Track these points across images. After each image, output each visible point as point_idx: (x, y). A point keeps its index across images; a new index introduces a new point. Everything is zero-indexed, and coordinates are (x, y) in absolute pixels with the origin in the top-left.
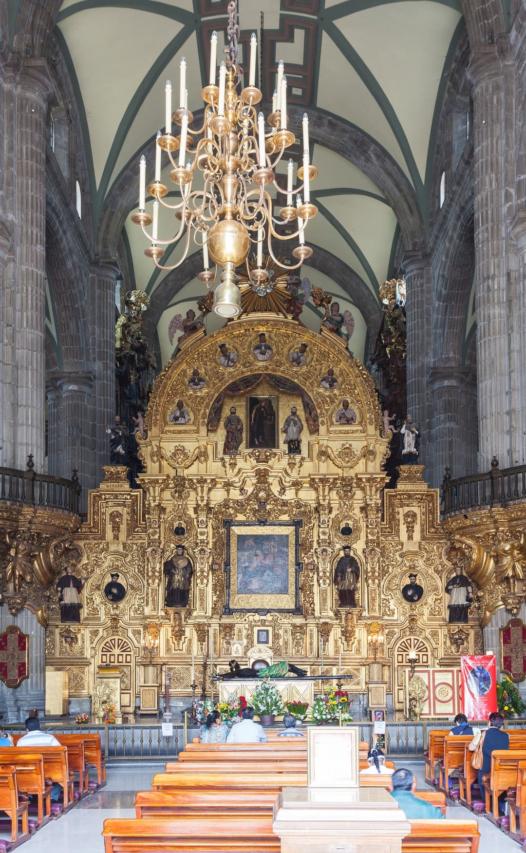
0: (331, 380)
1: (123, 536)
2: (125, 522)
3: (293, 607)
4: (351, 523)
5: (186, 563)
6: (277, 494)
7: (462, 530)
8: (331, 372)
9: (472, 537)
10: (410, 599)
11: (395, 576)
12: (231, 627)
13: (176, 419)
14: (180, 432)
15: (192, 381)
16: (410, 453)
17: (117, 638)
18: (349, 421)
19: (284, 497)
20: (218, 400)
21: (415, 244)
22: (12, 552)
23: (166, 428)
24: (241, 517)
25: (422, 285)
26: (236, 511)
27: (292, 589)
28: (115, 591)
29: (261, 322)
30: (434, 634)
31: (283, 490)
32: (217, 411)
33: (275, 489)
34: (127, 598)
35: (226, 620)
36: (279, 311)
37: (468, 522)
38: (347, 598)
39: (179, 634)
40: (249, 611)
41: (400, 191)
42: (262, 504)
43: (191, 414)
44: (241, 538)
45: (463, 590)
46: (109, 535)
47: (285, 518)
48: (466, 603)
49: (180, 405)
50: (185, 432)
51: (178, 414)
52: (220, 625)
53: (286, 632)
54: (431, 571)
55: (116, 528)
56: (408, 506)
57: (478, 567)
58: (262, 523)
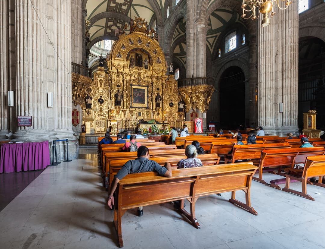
0: (155, 51)
1: (103, 86)
2: (103, 82)
3: (146, 107)
4: (159, 87)
5: (121, 95)
6: (143, 79)
7: (184, 91)
8: (155, 50)
9: (186, 93)
10: (171, 106)
11: (168, 101)
12: (132, 111)
13: (118, 56)
14: (119, 60)
15: (122, 47)
16: (172, 72)
17: (101, 113)
18: (160, 63)
19: (144, 80)
20: (129, 53)
21: (160, 23)
22: (76, 88)
23: (116, 58)
24: (134, 84)
25: (162, 33)
26: (133, 82)
27: (146, 102)
28: (101, 101)
29: (139, 34)
30: (175, 114)
31: (144, 78)
32: (128, 56)
33: (142, 77)
34: (104, 103)
35: (131, 110)
36: (144, 33)
37: (186, 89)
38: (158, 105)
39: (118, 113)
40: (136, 107)
41: (157, 9)
42: (139, 81)
43: (122, 56)
44: (134, 89)
45: (182, 105)
46: (99, 86)
47: (145, 85)
48: (183, 107)
49: (119, 53)
50: (120, 60)
51: (119, 55)
52: (129, 111)
53: (145, 113)
54: (175, 100)
55: (101, 84)
56: (171, 84)
57: (186, 99)
58: (139, 86)
